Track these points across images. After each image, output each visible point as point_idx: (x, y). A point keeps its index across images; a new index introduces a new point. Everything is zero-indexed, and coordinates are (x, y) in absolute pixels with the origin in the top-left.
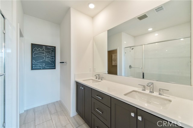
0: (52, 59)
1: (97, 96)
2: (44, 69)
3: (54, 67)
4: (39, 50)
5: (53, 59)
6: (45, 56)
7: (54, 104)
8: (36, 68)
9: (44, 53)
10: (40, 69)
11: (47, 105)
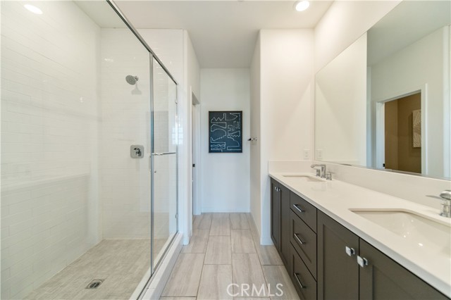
0: (236, 134)
1: (296, 205)
2: (225, 151)
3: (239, 149)
4: (219, 121)
5: (238, 134)
6: (226, 130)
7: (239, 214)
8: (214, 149)
9: (224, 125)
10: (220, 152)
11: (230, 214)
